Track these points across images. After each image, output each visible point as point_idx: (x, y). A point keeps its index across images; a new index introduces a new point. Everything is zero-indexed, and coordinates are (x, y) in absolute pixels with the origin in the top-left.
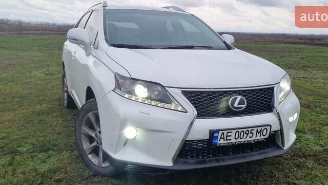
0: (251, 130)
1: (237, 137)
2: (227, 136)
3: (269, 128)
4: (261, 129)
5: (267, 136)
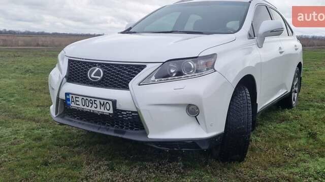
0: (95, 101)
1: (83, 104)
2: (76, 101)
3: (110, 103)
4: (104, 102)
5: (111, 111)
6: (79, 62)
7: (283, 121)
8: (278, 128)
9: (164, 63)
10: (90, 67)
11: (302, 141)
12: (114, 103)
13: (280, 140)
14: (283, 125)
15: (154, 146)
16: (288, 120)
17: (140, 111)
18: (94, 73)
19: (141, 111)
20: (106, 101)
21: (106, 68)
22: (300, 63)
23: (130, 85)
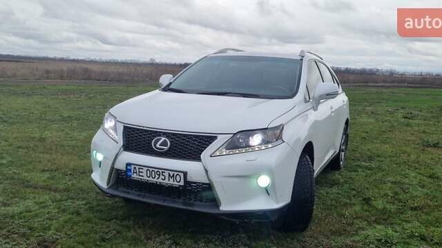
0: (162, 172)
1: (149, 176)
2: (140, 172)
3: (182, 175)
4: (173, 174)
5: (182, 183)
6: (138, 129)
7: (333, 185)
8: (332, 194)
9: (235, 134)
10: (155, 136)
11: (357, 208)
12: (185, 174)
13: (336, 207)
14: (335, 190)
15: (226, 218)
16: (339, 184)
17: (212, 182)
18: (160, 143)
19: (214, 183)
20: (176, 173)
21: (173, 138)
22: (348, 119)
23: (202, 156)
